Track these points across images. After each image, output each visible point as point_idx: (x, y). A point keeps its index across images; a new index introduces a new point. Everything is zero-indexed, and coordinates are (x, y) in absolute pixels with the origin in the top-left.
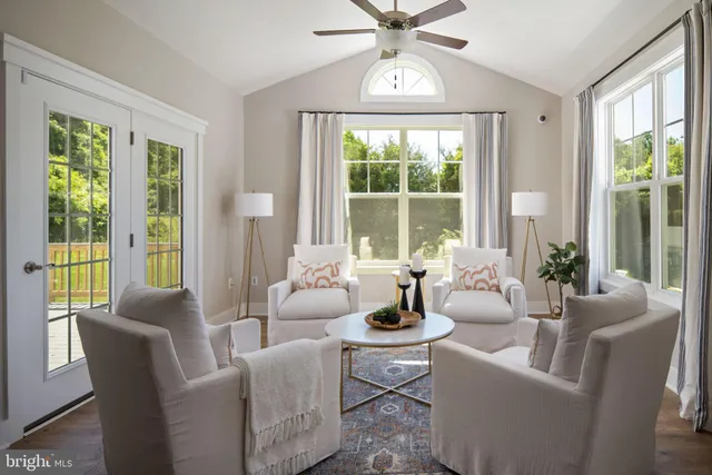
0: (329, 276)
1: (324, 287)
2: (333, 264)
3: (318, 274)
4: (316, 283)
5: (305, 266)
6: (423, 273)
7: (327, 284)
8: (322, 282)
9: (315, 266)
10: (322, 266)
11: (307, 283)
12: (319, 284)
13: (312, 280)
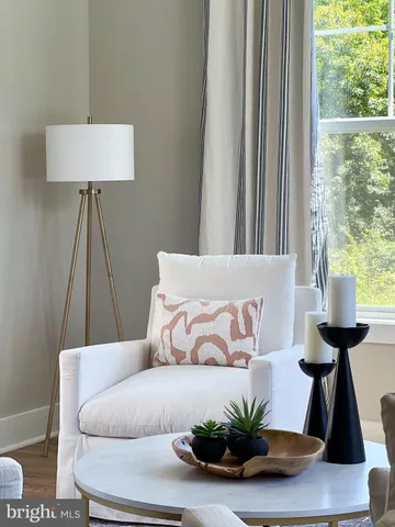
0: (225, 333)
1: (212, 362)
2: (239, 304)
3: (199, 330)
4: (194, 352)
5: (171, 308)
6: (358, 333)
7: (220, 357)
8: (209, 350)
9: (195, 308)
10: (209, 310)
11: (174, 351)
12: (203, 354)
13: (185, 343)
